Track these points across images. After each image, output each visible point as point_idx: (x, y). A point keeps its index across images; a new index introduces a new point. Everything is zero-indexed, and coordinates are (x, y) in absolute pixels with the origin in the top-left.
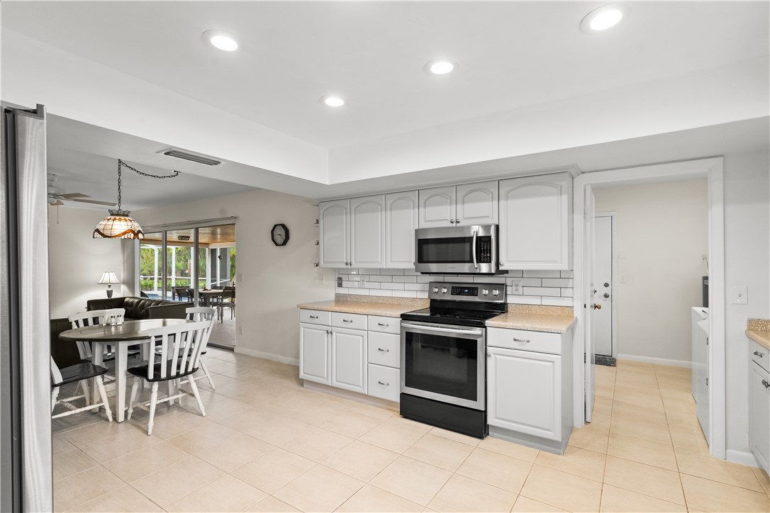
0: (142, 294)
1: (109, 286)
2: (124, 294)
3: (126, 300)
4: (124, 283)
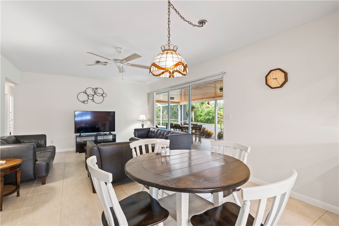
0: (157, 127)
1: (143, 122)
2: (149, 126)
3: (151, 129)
4: (149, 120)
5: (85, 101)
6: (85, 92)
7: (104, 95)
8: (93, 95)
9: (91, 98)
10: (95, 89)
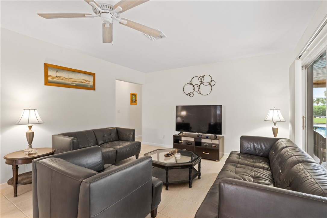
1: (275, 124)
2: (290, 134)
4: (290, 122)
5: (190, 94)
6: (190, 83)
7: (212, 84)
8: (199, 86)
9: (197, 89)
10: (201, 78)
